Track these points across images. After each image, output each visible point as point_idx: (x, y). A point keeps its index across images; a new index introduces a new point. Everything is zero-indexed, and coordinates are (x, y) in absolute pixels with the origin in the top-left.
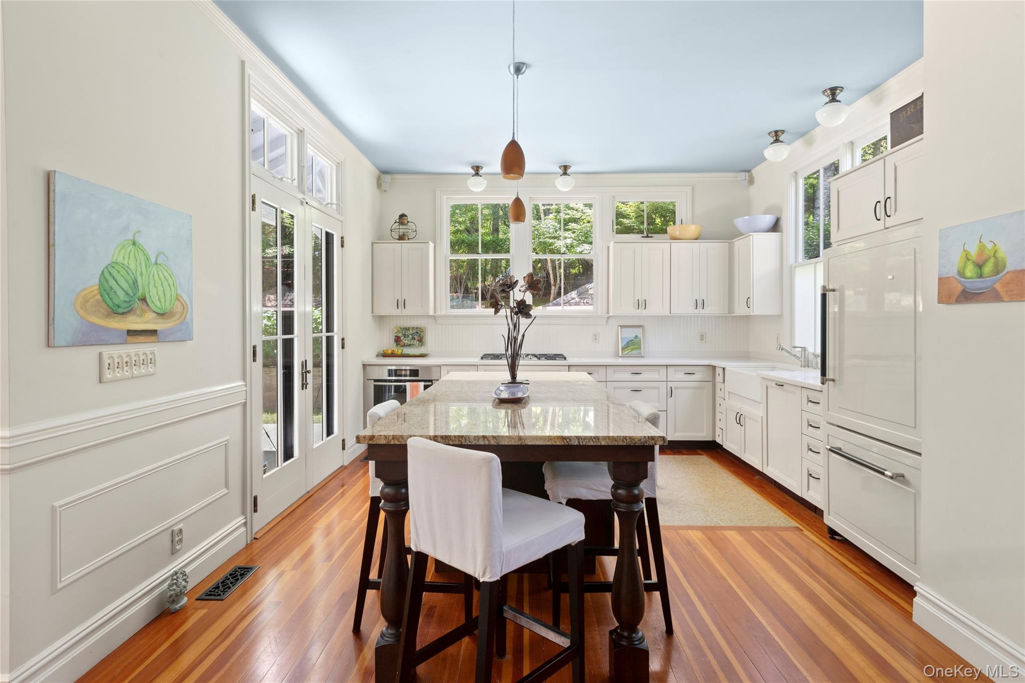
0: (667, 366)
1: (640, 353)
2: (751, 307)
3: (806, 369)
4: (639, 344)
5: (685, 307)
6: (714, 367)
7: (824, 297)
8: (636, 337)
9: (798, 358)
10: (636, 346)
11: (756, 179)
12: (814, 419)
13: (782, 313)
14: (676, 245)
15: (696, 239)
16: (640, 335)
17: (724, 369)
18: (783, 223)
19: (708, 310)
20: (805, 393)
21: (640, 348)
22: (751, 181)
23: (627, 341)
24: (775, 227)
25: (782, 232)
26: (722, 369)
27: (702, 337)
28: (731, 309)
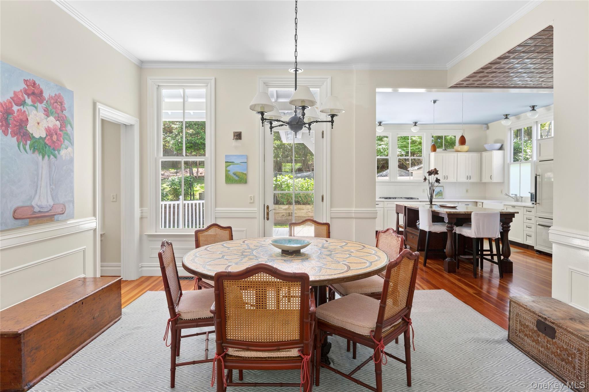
0: (458, 202)
1: (442, 197)
2: (492, 179)
3: (517, 202)
4: (442, 193)
5: (463, 179)
6: (477, 202)
7: (536, 177)
8: (441, 191)
9: (514, 198)
10: (441, 194)
11: (490, 128)
12: (529, 217)
13: (504, 181)
14: (459, 154)
15: (467, 152)
16: (442, 190)
17: (482, 203)
18: (505, 146)
19: (472, 180)
20: (525, 209)
21: (442, 195)
22: (488, 128)
23: (437, 192)
24: (501, 148)
25: (504, 150)
26: (481, 203)
27: (467, 191)
28: (481, 180)
